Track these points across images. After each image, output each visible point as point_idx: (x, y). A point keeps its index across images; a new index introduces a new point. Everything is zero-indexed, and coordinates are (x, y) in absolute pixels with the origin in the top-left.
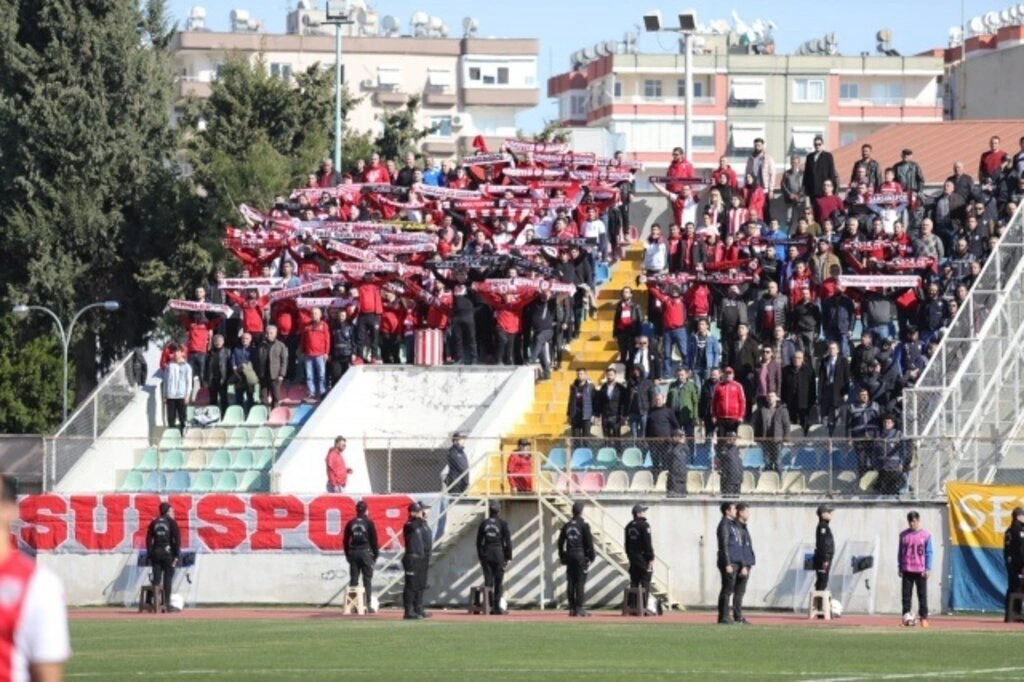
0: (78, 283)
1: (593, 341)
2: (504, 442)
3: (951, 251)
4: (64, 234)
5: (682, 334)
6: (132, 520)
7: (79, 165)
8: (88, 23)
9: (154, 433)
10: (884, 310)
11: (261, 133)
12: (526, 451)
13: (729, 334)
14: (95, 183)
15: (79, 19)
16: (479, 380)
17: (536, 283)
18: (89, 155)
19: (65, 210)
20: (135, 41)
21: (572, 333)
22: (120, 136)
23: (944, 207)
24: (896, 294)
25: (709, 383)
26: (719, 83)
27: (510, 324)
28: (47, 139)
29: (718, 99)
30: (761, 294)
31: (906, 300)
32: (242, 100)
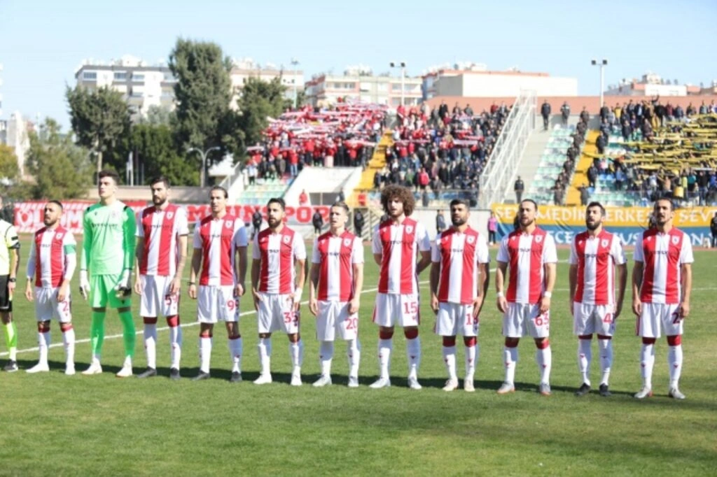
0: (205, 142)
1: (378, 159)
2: (356, 190)
3: (486, 135)
4: (200, 127)
5: (406, 159)
6: (242, 212)
7: (205, 107)
8: (208, 64)
9: (245, 187)
10: (467, 152)
11: (260, 97)
12: (364, 193)
13: (421, 158)
14: (209, 112)
15: (205, 63)
16: (344, 172)
17: (362, 142)
18: (208, 104)
19: (201, 120)
20: (222, 69)
21: (371, 158)
22: (217, 98)
23: (482, 121)
24: (470, 147)
25: (417, 174)
26: (357, 85)
27: (353, 155)
28: (196, 99)
29: (356, 89)
30: (430, 146)
31: (474, 148)
32: (254, 87)
